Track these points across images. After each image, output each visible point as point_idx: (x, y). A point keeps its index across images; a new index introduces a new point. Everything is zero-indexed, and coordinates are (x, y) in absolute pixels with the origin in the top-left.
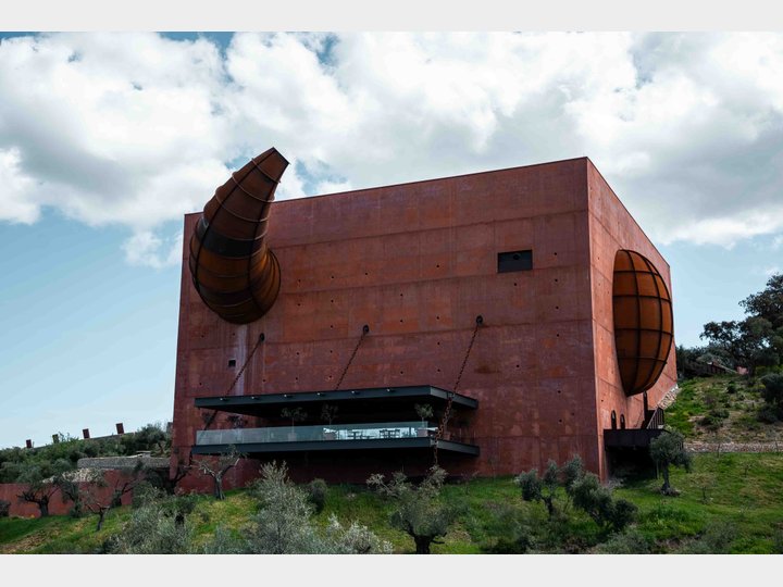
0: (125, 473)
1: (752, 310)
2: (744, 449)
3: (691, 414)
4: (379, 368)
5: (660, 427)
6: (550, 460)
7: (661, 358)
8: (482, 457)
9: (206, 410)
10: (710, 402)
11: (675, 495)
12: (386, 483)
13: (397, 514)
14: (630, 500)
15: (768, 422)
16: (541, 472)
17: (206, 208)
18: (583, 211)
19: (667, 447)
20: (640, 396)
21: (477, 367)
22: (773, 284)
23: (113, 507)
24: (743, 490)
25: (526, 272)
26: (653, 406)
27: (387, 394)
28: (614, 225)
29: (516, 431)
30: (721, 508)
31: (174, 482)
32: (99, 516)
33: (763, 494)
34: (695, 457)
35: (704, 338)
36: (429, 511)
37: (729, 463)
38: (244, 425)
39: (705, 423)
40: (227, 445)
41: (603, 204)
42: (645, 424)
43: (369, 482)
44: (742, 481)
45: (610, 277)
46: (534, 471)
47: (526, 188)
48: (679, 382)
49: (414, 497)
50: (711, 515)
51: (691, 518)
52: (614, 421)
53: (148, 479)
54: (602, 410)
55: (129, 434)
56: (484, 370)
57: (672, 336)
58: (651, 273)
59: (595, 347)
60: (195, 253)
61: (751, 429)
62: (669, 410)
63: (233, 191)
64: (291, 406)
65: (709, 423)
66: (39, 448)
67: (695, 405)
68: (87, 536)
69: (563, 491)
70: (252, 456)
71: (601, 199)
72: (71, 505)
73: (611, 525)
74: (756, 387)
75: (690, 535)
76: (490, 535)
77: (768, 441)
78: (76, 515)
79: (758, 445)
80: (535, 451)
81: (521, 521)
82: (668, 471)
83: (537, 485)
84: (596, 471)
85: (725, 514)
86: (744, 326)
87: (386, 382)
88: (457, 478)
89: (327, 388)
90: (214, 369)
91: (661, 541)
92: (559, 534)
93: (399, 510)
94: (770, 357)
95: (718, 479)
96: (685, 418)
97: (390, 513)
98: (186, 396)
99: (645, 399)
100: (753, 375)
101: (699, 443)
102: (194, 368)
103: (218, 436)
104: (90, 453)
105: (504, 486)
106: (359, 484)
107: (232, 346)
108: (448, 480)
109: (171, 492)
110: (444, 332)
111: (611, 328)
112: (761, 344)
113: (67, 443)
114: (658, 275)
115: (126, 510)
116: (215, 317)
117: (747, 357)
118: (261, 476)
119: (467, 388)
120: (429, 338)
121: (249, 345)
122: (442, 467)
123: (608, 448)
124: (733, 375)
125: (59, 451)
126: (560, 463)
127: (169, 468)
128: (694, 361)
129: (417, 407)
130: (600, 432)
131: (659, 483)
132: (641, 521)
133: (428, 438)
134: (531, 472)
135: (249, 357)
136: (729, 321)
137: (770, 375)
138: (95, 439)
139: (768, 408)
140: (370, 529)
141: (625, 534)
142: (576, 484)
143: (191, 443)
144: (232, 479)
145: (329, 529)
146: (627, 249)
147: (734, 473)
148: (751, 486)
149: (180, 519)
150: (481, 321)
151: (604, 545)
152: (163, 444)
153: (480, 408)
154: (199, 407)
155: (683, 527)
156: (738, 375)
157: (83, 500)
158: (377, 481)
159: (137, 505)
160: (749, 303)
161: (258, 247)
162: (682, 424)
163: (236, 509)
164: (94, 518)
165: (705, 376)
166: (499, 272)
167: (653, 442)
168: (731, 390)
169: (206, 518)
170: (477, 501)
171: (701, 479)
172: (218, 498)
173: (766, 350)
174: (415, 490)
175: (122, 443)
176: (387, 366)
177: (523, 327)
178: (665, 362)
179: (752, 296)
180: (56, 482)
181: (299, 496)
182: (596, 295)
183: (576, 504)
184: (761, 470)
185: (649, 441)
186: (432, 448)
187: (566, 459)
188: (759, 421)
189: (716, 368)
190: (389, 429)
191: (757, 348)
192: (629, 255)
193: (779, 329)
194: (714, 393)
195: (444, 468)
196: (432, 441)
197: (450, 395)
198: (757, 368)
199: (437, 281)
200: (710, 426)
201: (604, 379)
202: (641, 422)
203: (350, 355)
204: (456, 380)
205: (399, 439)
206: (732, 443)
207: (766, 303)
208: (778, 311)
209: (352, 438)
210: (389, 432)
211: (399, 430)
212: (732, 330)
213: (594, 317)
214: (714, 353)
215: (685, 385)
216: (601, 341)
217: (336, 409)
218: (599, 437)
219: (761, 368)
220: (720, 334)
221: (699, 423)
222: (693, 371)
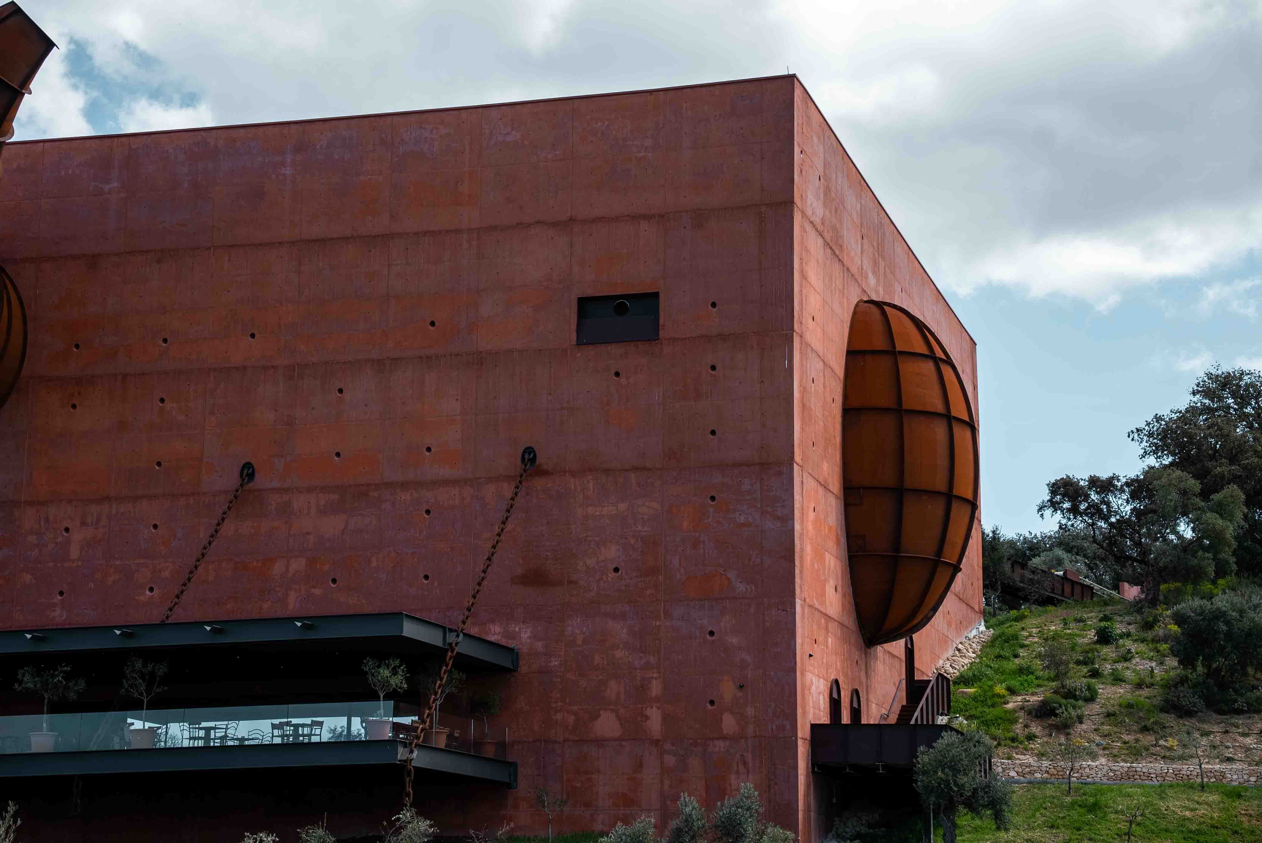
1: (1156, 450)
2: (1130, 775)
3: (1012, 691)
4: (278, 568)
5: (942, 720)
6: (684, 797)
7: (949, 557)
8: (523, 786)
10: (1056, 664)
15: (1183, 712)
16: (660, 827)
18: (781, 205)
19: (954, 767)
20: (898, 647)
21: (519, 571)
22: (1207, 393)
25: (643, 346)
26: (926, 670)
27: (294, 633)
28: (852, 241)
29: (607, 725)
34: (1018, 795)
35: (1048, 512)
37: (1094, 808)
39: (1043, 712)
41: (827, 190)
42: (906, 712)
45: (838, 365)
47: (649, 142)
48: (988, 616)
52: (835, 705)
54: (809, 676)
56: (535, 578)
57: (973, 505)
58: (932, 357)
59: (797, 527)
61: (1145, 729)
62: (964, 680)
64: (43, 662)
65: (1053, 712)
67: (1021, 671)
71: (824, 178)
74: (1159, 631)
77: (1182, 758)
79: (1159, 766)
82: (955, 826)
84: (791, 825)
86: (1138, 488)
87: (294, 603)
89: (138, 617)
94: (1195, 561)
96: (997, 701)
99: (910, 653)
100: (1153, 602)
101: (1029, 759)
110: (442, 483)
111: (836, 485)
112: (1175, 532)
114: (949, 362)
117: (1143, 561)
119: (492, 621)
120: (405, 496)
122: (422, 812)
123: (820, 767)
124: (1109, 602)
126: (708, 804)
128: (1024, 565)
129: (369, 665)
130: (803, 732)
133: (392, 742)
134: (638, 826)
136: (1104, 475)
137: (1192, 604)
139: (1183, 680)
146: (880, 298)
147: (1105, 829)
150: (533, 460)
153: (524, 669)
156: (1122, 601)
160: (1150, 435)
162: (991, 713)
165: (1046, 601)
166: (579, 343)
167: (924, 757)
168: (1104, 638)
173: (1186, 546)
176: (298, 565)
177: (632, 476)
178: (956, 569)
179: (1158, 419)
182: (803, 406)
184: (1163, 824)
185: (914, 754)
186: (402, 768)
187: (722, 794)
188: (1163, 710)
189: (1073, 583)
190: (295, 721)
191: (1165, 540)
192: (884, 313)
193: (1216, 497)
194: (1066, 643)
195: (426, 818)
196: (401, 750)
197: (451, 638)
198: (1163, 587)
199: (429, 358)
200: (1053, 720)
201: (817, 605)
202: (897, 709)
203: (203, 535)
204: (467, 601)
205: (320, 744)
206: (1103, 761)
207: (1191, 437)
208: (1215, 455)
209: (201, 743)
210: (296, 726)
211: (321, 724)
212: (1111, 498)
213: (798, 458)
214: (1069, 549)
215: (1002, 623)
216: (811, 515)
217: (162, 670)
218: (800, 742)
219: (1172, 586)
220: (1083, 507)
221: (1029, 713)
222: (1019, 589)
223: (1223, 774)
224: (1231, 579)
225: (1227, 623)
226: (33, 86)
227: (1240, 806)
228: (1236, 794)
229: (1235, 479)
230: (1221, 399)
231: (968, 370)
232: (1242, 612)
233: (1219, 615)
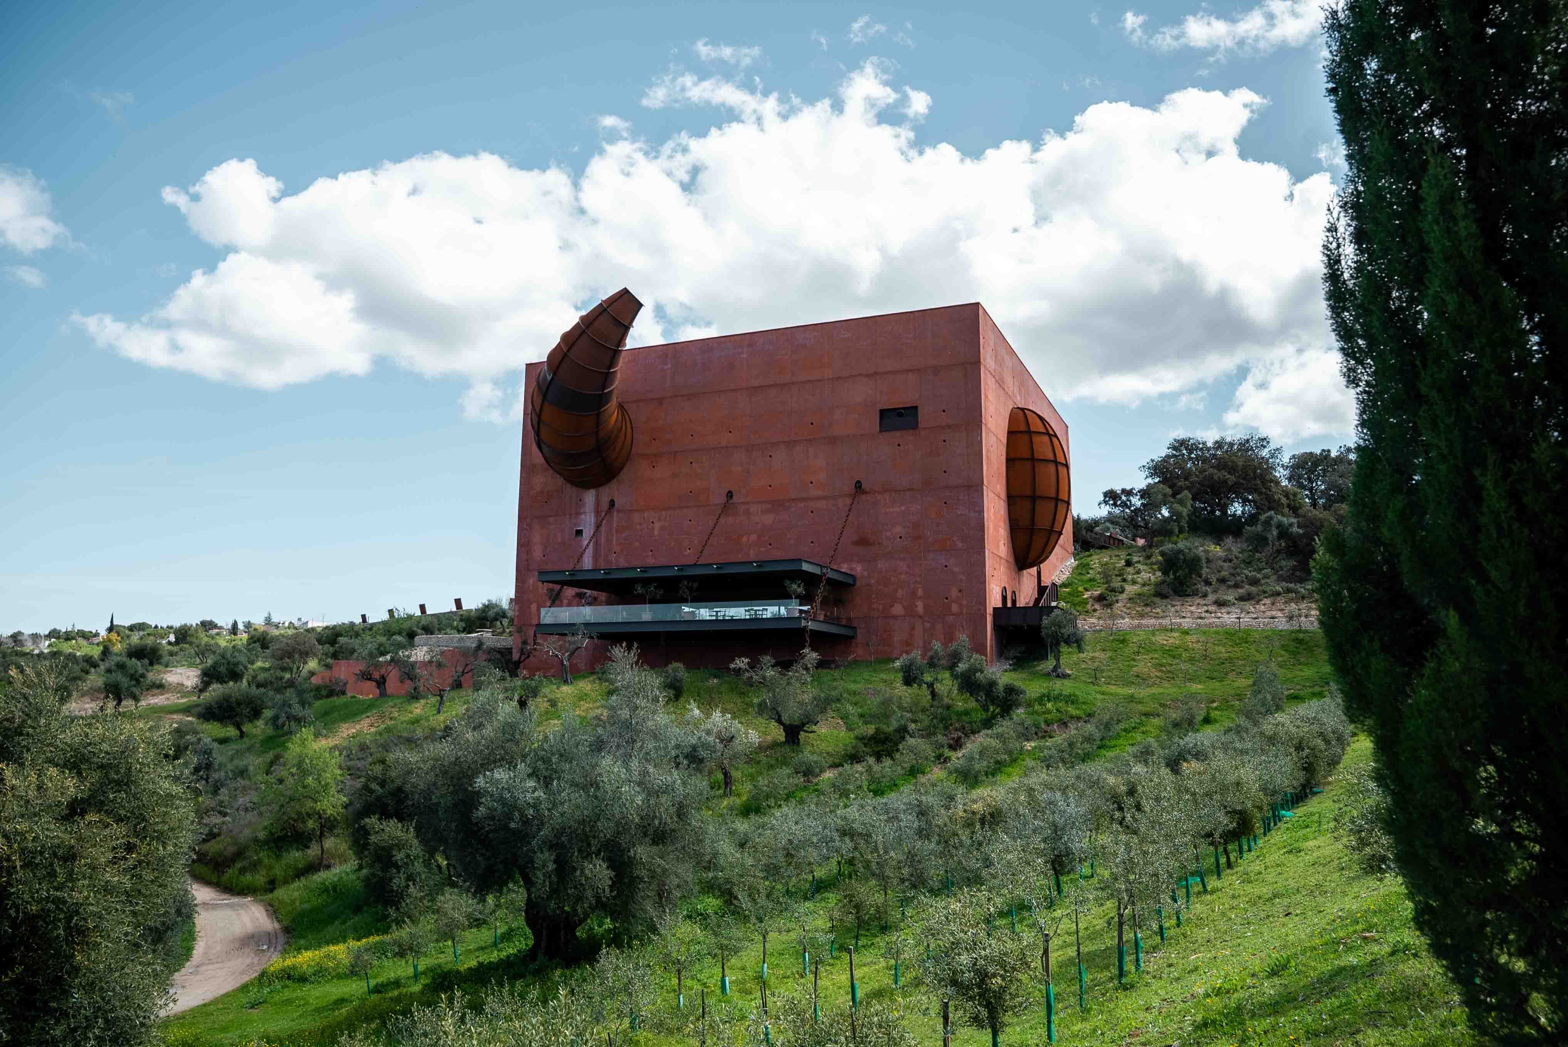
0: (464, 653)
1: (1152, 475)
2: (1139, 626)
3: (1086, 590)
4: (745, 539)
5: (1054, 604)
6: (934, 642)
7: (1057, 528)
8: (860, 638)
9: (551, 585)
10: (1106, 576)
11: (1065, 676)
12: (751, 668)
13: (764, 701)
14: (1018, 684)
15: (1163, 596)
16: (923, 656)
17: (549, 357)
18: (974, 364)
19: (1059, 625)
20: (1034, 570)
21: (855, 539)
22: (1174, 448)
23: (453, 688)
24: (1135, 669)
25: (911, 431)
26: (1046, 581)
27: (754, 568)
28: (1009, 380)
29: (898, 609)
30: (1112, 689)
31: (517, 664)
32: (439, 698)
33: (1155, 673)
34: (1089, 636)
35: (1103, 506)
36: (800, 698)
37: (1123, 641)
38: (593, 602)
39: (1101, 599)
40: (574, 624)
41: (996, 356)
42: (1037, 601)
43: (732, 666)
44: (1134, 660)
45: (1004, 440)
46: (916, 654)
47: (911, 336)
48: (1075, 555)
49: (784, 682)
50: (1099, 696)
51: (1081, 701)
52: (1004, 598)
53: (490, 660)
54: (992, 585)
55: (467, 611)
56: (863, 542)
57: (1068, 503)
58: (1048, 434)
59: (986, 515)
60: (538, 409)
61: (1146, 605)
62: (1064, 585)
63: (580, 336)
64: (645, 582)
65: (1105, 599)
66: (374, 624)
67: (1090, 580)
68: (427, 720)
69: (947, 674)
70: (602, 636)
71: (995, 350)
72: (409, 685)
73: (997, 711)
74: (1153, 560)
75: (1079, 718)
76: (866, 723)
77: (1162, 617)
78: (415, 696)
79: (1152, 621)
80: (919, 631)
81: (900, 707)
82: (1060, 652)
83: (918, 669)
84: (984, 652)
85: (1117, 695)
86: (1144, 493)
87: (753, 555)
88: (834, 661)
89: (685, 562)
90: (559, 540)
91: (1048, 726)
92: (941, 721)
93: (766, 696)
94: (1169, 527)
95: (1111, 658)
96: (1079, 594)
97: (756, 701)
98: (529, 570)
99: (1039, 573)
100: (1150, 546)
101: (1094, 620)
102: (537, 538)
103: (564, 614)
104: (428, 630)
105: (882, 671)
106: (721, 669)
107: (578, 514)
108: (821, 665)
109: (514, 674)
110: (818, 498)
111: (1003, 495)
112: (1160, 513)
113: (403, 619)
114: (1056, 436)
115: (467, 693)
116: (560, 480)
117: (1146, 527)
118: (610, 659)
119: (843, 563)
120: (801, 505)
121: (597, 512)
122: (814, 649)
123: (998, 628)
124: (1131, 547)
125: (395, 627)
126: (945, 645)
127: (512, 648)
128: (1092, 531)
129: (787, 583)
130: (989, 611)
131: (1049, 664)
132: (1029, 705)
133: (799, 618)
134: (913, 655)
135: (598, 526)
136: (1128, 488)
137: (1168, 547)
138: (432, 615)
139: (1163, 582)
140: (733, 718)
141: (1011, 719)
142: (962, 667)
143: (535, 622)
144: (581, 661)
145: (688, 717)
146: (1023, 406)
147: (1128, 651)
148: (1143, 666)
149: (522, 704)
150: (860, 487)
151: (989, 732)
152: (505, 622)
153: (858, 583)
154: (543, 582)
155: (1072, 710)
156: (1137, 546)
157: (422, 681)
158: (742, 665)
159: (477, 687)
160: (1149, 468)
161: (608, 401)
162: (1077, 600)
163: (586, 695)
164: (434, 700)
165: (1102, 547)
166: (881, 431)
167: (1045, 621)
168: (1129, 563)
169: (553, 703)
170: (853, 687)
171: (1093, 659)
172: (566, 682)
173: (1166, 520)
174: (785, 675)
175: (461, 620)
176: (754, 537)
177: (908, 494)
178: (1060, 533)
179: (1152, 461)
180: (392, 659)
181: (653, 680)
182: (988, 459)
183: (961, 689)
184: (1154, 648)
185: (1041, 620)
186: (804, 629)
187: (951, 640)
188: (1154, 596)
189: (1114, 539)
190: (755, 608)
191: (1156, 517)
192: (1025, 413)
193: (1179, 496)
194: (1111, 566)
195: (816, 651)
196: (803, 621)
197: (825, 571)
198: (1155, 539)
199: (810, 440)
200: (1105, 602)
201: (995, 552)
202: (1033, 599)
203: (711, 524)
204: (831, 553)
205: (767, 619)
206: (1127, 620)
207: (1167, 469)
208: (1178, 477)
209: (714, 618)
210: (756, 611)
211: (766, 610)
212: (1131, 498)
213: (985, 482)
214: (1112, 523)
215: (1081, 558)
216: (992, 510)
217: (695, 585)
218: (988, 616)
219: (1159, 539)
220: (1119, 502)
221: (1094, 599)
222: (1090, 542)
223: (1181, 624)
224: (1186, 535)
225: (1183, 555)
226: (634, 324)
227: (1188, 638)
228: (1186, 633)
229: (1188, 488)
230: (1180, 451)
231: (1065, 438)
232: (1190, 549)
233: (1180, 551)
